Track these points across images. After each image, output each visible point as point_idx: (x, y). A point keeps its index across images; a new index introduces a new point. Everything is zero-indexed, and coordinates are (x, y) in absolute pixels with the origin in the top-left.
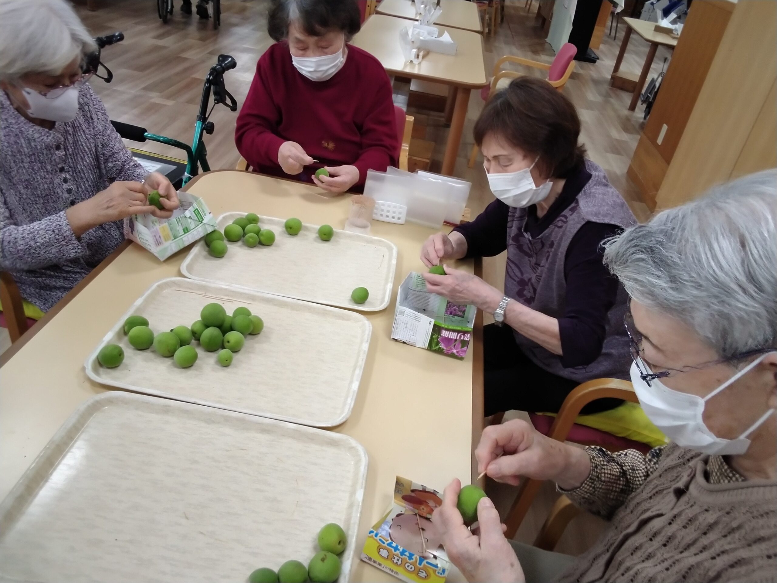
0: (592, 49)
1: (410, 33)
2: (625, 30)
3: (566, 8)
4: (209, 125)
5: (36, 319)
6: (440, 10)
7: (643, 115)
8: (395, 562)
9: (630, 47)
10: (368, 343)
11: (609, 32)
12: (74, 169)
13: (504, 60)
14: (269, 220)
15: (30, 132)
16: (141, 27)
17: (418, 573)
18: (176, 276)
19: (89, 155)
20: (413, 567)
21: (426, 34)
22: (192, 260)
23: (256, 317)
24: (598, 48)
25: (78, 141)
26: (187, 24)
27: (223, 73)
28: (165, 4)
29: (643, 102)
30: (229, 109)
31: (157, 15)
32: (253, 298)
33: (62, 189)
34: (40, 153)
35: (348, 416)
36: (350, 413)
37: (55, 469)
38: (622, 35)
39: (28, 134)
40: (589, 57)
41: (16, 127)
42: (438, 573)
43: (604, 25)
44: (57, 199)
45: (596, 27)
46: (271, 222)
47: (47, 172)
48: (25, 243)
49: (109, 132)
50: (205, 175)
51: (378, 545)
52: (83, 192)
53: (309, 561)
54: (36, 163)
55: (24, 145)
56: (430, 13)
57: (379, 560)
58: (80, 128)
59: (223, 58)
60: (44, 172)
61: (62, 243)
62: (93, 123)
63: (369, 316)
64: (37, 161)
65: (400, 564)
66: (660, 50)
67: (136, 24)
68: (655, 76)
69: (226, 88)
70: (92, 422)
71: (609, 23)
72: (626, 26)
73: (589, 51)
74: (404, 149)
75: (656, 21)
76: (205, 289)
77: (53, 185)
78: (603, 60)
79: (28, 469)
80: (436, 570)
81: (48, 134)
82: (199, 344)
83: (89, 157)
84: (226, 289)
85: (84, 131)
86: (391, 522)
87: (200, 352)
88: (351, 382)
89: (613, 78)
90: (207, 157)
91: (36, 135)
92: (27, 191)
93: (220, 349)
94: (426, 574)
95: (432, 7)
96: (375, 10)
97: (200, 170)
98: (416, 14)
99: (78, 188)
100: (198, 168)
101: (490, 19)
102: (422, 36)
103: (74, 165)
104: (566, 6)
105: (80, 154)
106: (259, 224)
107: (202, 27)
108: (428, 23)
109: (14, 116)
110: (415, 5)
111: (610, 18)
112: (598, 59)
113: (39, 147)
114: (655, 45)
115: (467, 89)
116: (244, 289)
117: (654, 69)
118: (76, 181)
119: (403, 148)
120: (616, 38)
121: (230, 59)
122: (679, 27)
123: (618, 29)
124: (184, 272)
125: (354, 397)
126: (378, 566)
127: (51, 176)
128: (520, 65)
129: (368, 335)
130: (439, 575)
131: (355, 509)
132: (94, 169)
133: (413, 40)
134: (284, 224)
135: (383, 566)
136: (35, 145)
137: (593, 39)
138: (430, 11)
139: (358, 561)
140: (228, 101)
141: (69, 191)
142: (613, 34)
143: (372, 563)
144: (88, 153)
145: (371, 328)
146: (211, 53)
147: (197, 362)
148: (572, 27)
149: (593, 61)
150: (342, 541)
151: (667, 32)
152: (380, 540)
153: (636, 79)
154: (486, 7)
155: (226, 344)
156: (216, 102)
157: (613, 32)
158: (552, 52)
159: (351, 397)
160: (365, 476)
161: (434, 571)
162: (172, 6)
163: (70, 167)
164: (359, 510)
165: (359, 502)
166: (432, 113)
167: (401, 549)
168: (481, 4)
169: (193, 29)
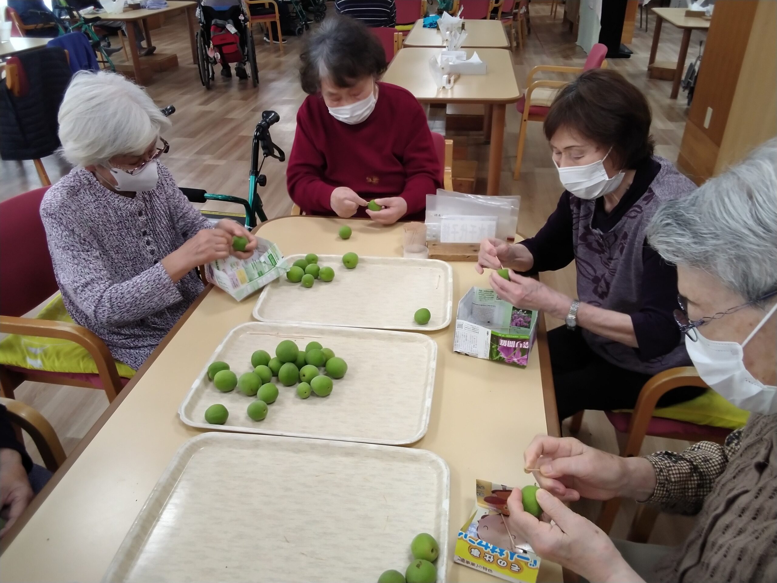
0: (625, 44)
1: (439, 61)
2: (655, 19)
3: (592, 9)
4: (262, 178)
5: (129, 377)
6: (466, 33)
7: (686, 101)
8: (487, 560)
9: (663, 35)
10: (436, 361)
11: (639, 25)
12: (154, 231)
13: (536, 71)
14: (326, 257)
15: (116, 202)
16: (187, 97)
17: (511, 568)
18: (249, 321)
19: (165, 218)
20: (506, 564)
21: (454, 59)
22: (262, 304)
23: (327, 349)
24: (630, 43)
25: (154, 206)
26: (228, 86)
27: (269, 127)
28: (206, 72)
29: (685, 88)
30: (278, 160)
31: (201, 83)
32: (321, 332)
33: (146, 251)
34: (126, 220)
35: (425, 432)
36: (427, 429)
37: (164, 509)
38: (652, 25)
39: (114, 204)
40: (623, 53)
41: (104, 199)
42: (531, 565)
43: (633, 19)
44: (143, 260)
45: (625, 22)
46: (330, 259)
47: (133, 236)
48: (131, 296)
49: (178, 195)
50: (263, 224)
51: (469, 545)
52: (164, 252)
53: (405, 571)
54: (124, 229)
55: (112, 215)
56: (456, 38)
57: (472, 560)
58: (154, 194)
59: (267, 114)
60: (130, 237)
61: (162, 290)
62: (164, 188)
63: (433, 335)
64: (124, 228)
65: (492, 561)
66: (694, 36)
67: (183, 94)
68: (693, 60)
69: (273, 141)
70: (191, 463)
71: (638, 16)
72: (656, 16)
73: (621, 47)
74: (447, 172)
75: (686, 6)
76: (276, 329)
77: (139, 248)
78: (637, 53)
79: (141, 511)
80: (528, 563)
81: (131, 202)
82: (278, 381)
83: (165, 219)
84: (296, 327)
85: (158, 197)
86: (478, 524)
87: (280, 388)
88: (424, 400)
89: (650, 69)
90: (263, 208)
91: (122, 205)
92: (118, 256)
93: (297, 384)
94: (519, 567)
95: (457, 32)
96: (402, 44)
97: (258, 221)
98: (443, 41)
99: (159, 249)
100: (256, 219)
101: (517, 32)
102: (451, 62)
103: (154, 229)
104: (592, 7)
105: (156, 218)
106: (319, 263)
107: (243, 87)
108: (456, 48)
109: (100, 190)
110: (440, 32)
111: (638, 11)
112: (632, 53)
113: (124, 215)
114: (688, 31)
115: (501, 105)
116: (312, 325)
117: (692, 54)
118: (157, 242)
119: (445, 171)
120: (648, 30)
121: (273, 114)
122: (710, 8)
123: (649, 20)
124: (256, 316)
125: (429, 413)
126: (472, 566)
127: (136, 240)
128: (553, 72)
129: (435, 352)
130: (532, 566)
131: (443, 518)
132: (170, 230)
133: (442, 67)
134: (342, 259)
135: (476, 565)
136: (121, 214)
137: (624, 35)
138: (455, 35)
139: (451, 564)
140: (276, 153)
141: (152, 252)
142: (644, 26)
143: (465, 564)
144: (164, 216)
145: (436, 346)
146: (255, 110)
147: (279, 397)
148: (600, 27)
149: (627, 56)
150: (435, 549)
151: (699, 15)
152: (470, 540)
153: (674, 67)
154: (511, 22)
155: (303, 378)
156: (265, 155)
157: (644, 24)
158: (583, 54)
159: (426, 414)
160: (449, 486)
161: (526, 564)
162: (213, 73)
163: (151, 230)
164: (447, 519)
165: (446, 512)
166: (471, 133)
167: (491, 547)
168: (506, 20)
169: (234, 90)
